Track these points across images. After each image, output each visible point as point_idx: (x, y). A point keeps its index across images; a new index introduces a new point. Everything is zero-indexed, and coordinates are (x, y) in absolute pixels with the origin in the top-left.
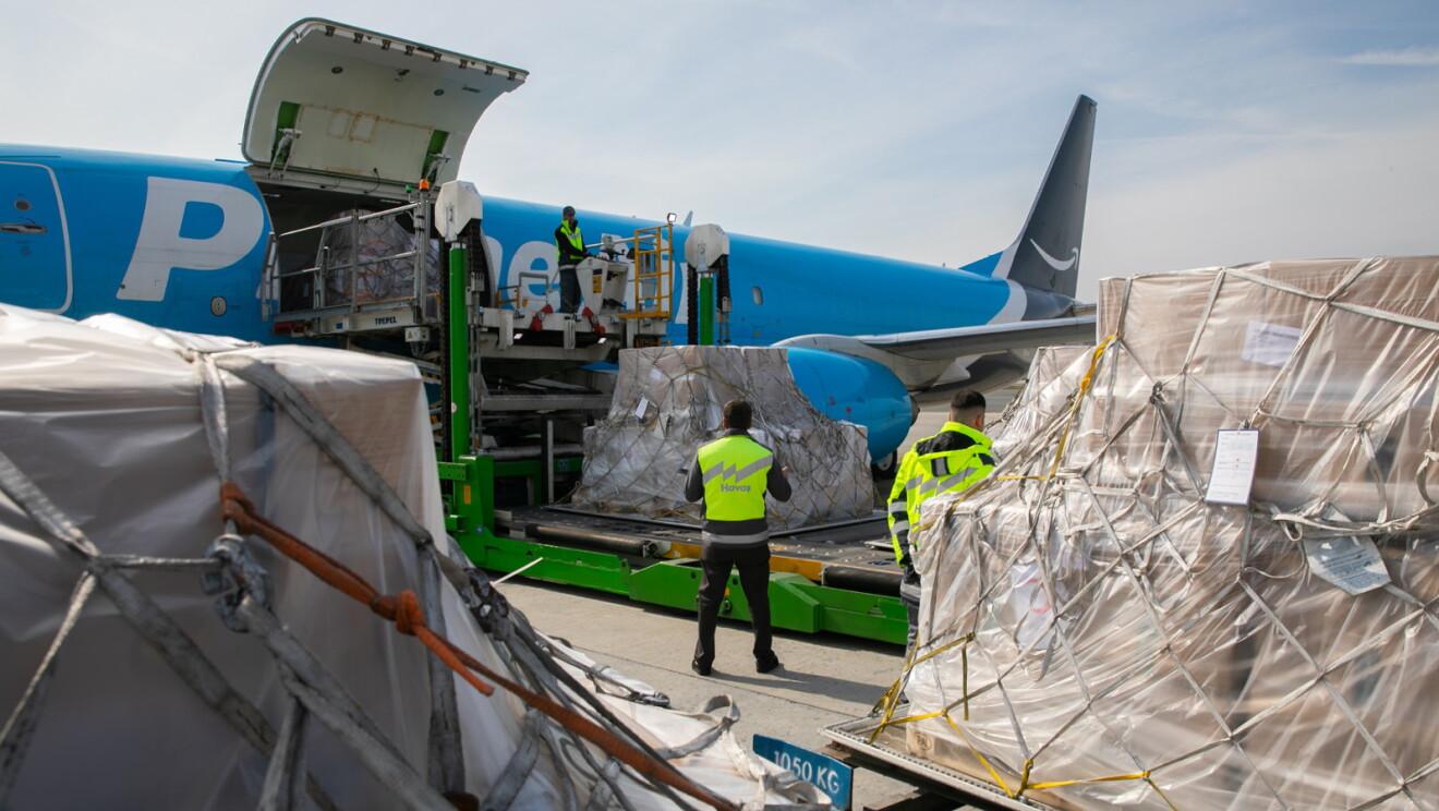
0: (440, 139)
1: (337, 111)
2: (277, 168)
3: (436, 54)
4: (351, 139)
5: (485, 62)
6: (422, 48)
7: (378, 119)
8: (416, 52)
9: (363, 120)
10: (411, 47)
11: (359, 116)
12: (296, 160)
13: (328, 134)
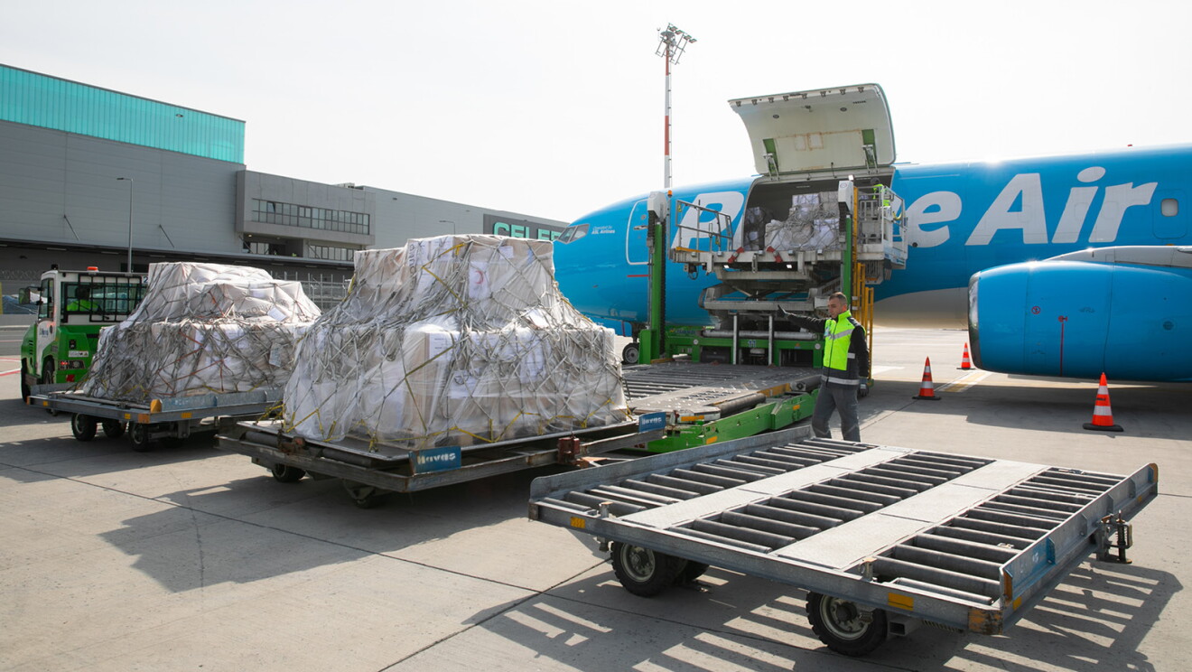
0: (868, 136)
1: (795, 136)
2: (775, 175)
3: (804, 95)
4: (811, 149)
5: (837, 88)
6: (792, 95)
7: (821, 134)
8: (789, 98)
9: (812, 137)
10: (786, 97)
11: (808, 135)
12: (783, 168)
13: (797, 150)
